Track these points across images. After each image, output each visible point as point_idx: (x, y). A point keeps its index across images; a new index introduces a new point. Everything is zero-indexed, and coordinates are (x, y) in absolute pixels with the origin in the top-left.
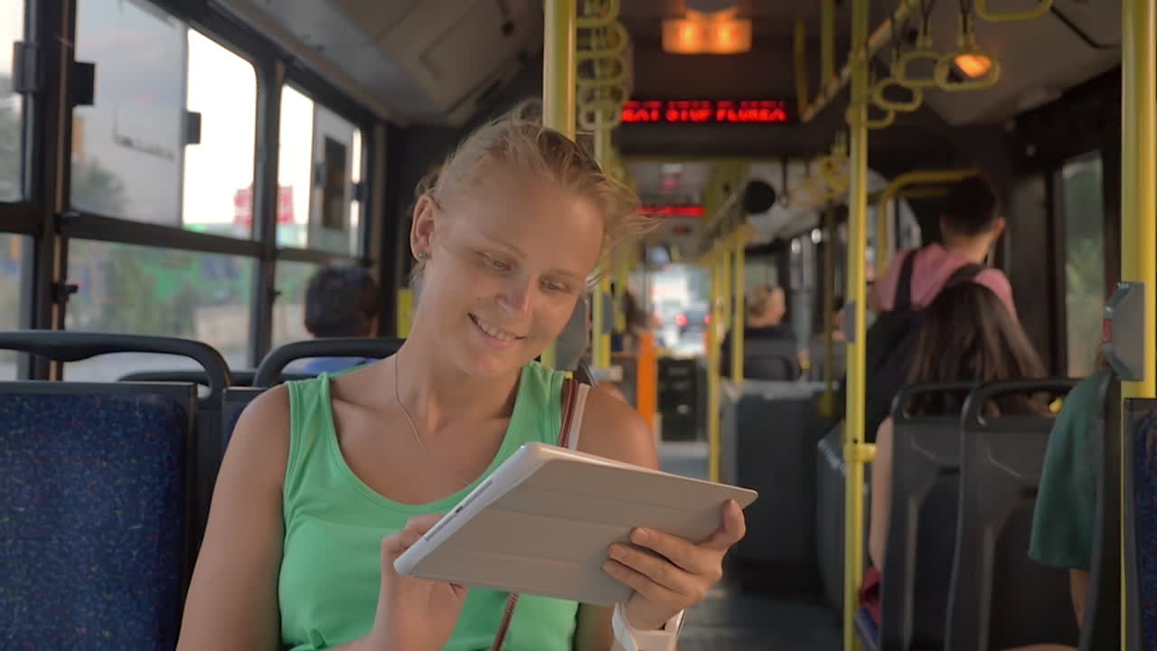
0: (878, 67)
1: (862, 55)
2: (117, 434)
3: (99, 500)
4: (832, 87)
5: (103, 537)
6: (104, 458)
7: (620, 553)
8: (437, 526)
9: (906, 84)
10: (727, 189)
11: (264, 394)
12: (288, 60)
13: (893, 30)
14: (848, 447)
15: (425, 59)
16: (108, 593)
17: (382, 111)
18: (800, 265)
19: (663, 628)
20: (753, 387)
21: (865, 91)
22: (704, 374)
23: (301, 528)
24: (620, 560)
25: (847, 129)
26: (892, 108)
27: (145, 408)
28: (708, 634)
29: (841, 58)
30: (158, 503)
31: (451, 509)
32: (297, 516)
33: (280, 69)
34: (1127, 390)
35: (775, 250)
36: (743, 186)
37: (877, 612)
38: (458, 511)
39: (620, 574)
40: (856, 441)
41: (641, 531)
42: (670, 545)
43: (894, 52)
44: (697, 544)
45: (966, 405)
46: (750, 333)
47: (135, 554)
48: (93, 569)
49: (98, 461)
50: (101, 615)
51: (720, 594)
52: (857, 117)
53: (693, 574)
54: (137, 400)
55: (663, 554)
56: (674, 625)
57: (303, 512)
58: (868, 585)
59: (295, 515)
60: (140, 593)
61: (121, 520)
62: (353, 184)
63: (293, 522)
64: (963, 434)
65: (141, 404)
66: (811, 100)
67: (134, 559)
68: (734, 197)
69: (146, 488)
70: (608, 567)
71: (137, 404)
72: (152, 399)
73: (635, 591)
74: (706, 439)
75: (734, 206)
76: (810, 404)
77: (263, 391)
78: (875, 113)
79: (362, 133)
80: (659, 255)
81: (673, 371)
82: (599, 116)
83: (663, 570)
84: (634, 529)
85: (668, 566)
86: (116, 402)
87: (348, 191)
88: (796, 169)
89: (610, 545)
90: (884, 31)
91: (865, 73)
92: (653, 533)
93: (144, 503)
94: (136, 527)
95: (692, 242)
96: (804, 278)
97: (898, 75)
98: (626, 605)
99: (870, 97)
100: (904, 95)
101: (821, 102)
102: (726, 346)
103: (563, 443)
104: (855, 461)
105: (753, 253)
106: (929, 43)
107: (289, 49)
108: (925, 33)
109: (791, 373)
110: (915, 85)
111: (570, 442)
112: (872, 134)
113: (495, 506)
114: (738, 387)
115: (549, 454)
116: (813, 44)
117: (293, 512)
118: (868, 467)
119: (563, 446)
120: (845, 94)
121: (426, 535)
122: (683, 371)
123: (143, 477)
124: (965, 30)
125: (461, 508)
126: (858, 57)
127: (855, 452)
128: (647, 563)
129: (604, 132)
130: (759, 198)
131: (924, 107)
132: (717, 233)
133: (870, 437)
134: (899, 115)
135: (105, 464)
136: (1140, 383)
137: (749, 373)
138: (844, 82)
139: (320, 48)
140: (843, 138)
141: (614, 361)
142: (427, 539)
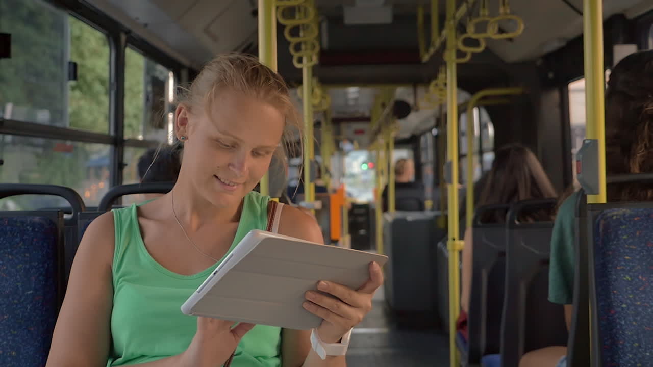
0: (461, 28)
1: (452, 23)
2: (18, 240)
3: (8, 278)
4: (437, 42)
5: (10, 298)
6: (10, 254)
7: (311, 296)
8: (203, 284)
9: (474, 36)
10: (383, 105)
11: (104, 214)
12: (128, 32)
13: (467, 7)
14: (450, 242)
15: (207, 30)
16: (14, 330)
17: (184, 61)
18: (426, 149)
19: (340, 342)
20: (400, 215)
21: (454, 43)
22: (374, 211)
23: (122, 289)
24: (312, 301)
25: (445, 64)
26: (470, 50)
27: (33, 225)
28: (378, 352)
29: (441, 26)
30: (41, 278)
31: (211, 273)
32: (121, 283)
33: (123, 37)
34: (591, 199)
35: (412, 142)
36: (392, 103)
37: (467, 333)
38: (215, 274)
39: (312, 309)
40: (454, 239)
41: (323, 283)
42: (339, 291)
43: (468, 19)
44: (357, 290)
45: (509, 215)
46: (399, 186)
47: (29, 307)
48: (5, 317)
49: (7, 255)
50: (10, 343)
51: (385, 330)
52: (451, 58)
53: (354, 307)
54: (28, 220)
55: (337, 296)
56: (347, 339)
57: (124, 280)
58: (462, 320)
59: (120, 282)
60: (32, 329)
61: (21, 289)
62: (169, 103)
63: (118, 286)
64: (507, 231)
65: (30, 222)
66: (427, 50)
67: (28, 310)
68: (387, 110)
69: (34, 270)
70: (306, 305)
71: (28, 222)
72: (37, 219)
73: (323, 319)
74: (375, 248)
75: (388, 115)
76: (432, 222)
77: (104, 213)
78: (460, 54)
79: (174, 74)
80: (347, 146)
81: (357, 211)
82: (305, 60)
83: (337, 305)
84: (319, 282)
85: (339, 303)
86: (16, 222)
87: (167, 108)
88: (421, 90)
89: (305, 292)
90: (463, 9)
91: (453, 33)
92: (330, 284)
93: (33, 279)
94: (29, 292)
95: (365, 138)
96: (428, 156)
97: (471, 32)
98: (318, 329)
99: (456, 46)
100: (474, 43)
101: (432, 51)
102: (385, 194)
103: (269, 229)
104: (454, 250)
105: (400, 143)
106: (486, 13)
107: (128, 25)
108: (484, 7)
109: (421, 207)
110: (480, 36)
111: (273, 229)
112: (460, 67)
113: (234, 269)
114: (392, 215)
115: (263, 235)
116: (428, 18)
117: (118, 281)
118: (461, 253)
119: (269, 231)
120: (444, 45)
121: (198, 290)
122: (362, 211)
123: (33, 264)
124: (504, 4)
125: (217, 272)
126: (450, 24)
127: (453, 245)
128: (327, 302)
129: (308, 68)
130: (402, 110)
131: (487, 49)
132: (378, 131)
133: (461, 237)
134: (474, 54)
135: (10, 257)
136: (597, 195)
137: (398, 208)
138: (443, 38)
139: (146, 25)
140: (443, 69)
141: (317, 198)
142: (199, 292)
